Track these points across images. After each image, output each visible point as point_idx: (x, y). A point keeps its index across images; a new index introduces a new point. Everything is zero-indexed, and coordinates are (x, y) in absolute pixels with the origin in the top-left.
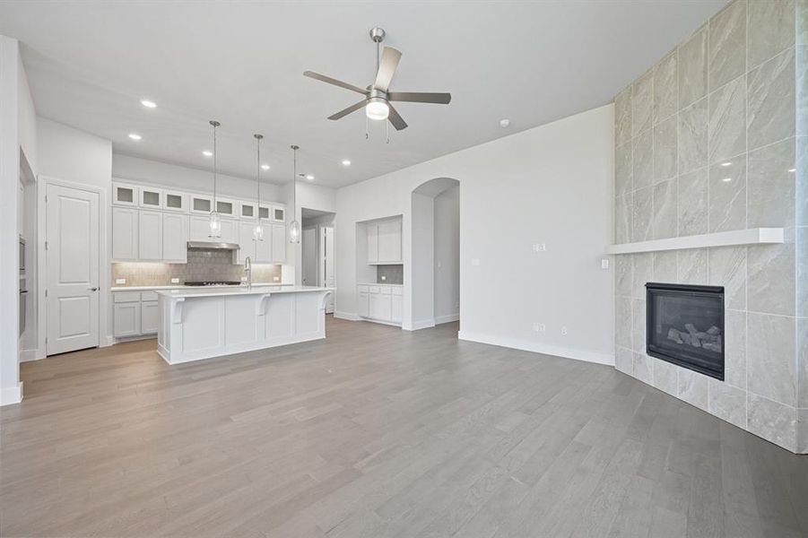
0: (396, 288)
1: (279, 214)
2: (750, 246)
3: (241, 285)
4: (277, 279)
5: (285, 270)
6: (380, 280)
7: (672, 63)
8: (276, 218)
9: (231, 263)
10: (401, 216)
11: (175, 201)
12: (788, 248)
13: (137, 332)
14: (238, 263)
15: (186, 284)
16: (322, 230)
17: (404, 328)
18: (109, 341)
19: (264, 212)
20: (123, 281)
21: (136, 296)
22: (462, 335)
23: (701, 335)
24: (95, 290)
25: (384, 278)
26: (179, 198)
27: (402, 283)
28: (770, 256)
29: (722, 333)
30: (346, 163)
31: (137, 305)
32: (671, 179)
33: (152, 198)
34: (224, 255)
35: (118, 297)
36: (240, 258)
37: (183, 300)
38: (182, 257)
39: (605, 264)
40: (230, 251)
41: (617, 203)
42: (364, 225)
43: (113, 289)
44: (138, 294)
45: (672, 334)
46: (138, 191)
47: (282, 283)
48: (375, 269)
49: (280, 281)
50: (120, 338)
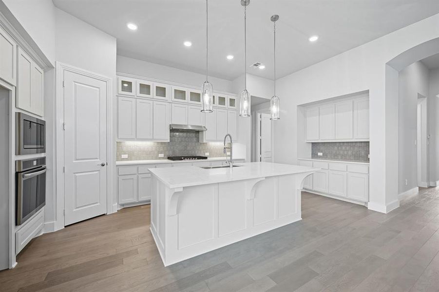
1: (232, 102)
3: (209, 159)
5: (236, 146)
8: (230, 105)
9: (198, 141)
10: (368, 92)
11: (161, 91)
13: (135, 200)
14: (204, 142)
15: (169, 158)
16: (259, 115)
18: (114, 208)
19: (222, 101)
20: (126, 156)
21: (134, 170)
24: (103, 165)
25: (320, 154)
26: (164, 89)
30: (314, 39)
31: (135, 177)
33: (145, 89)
34: (194, 135)
35: (122, 171)
36: (206, 137)
37: (181, 190)
38: (166, 137)
40: (198, 132)
43: (118, 163)
44: (135, 168)
46: (136, 84)
50: (123, 205)
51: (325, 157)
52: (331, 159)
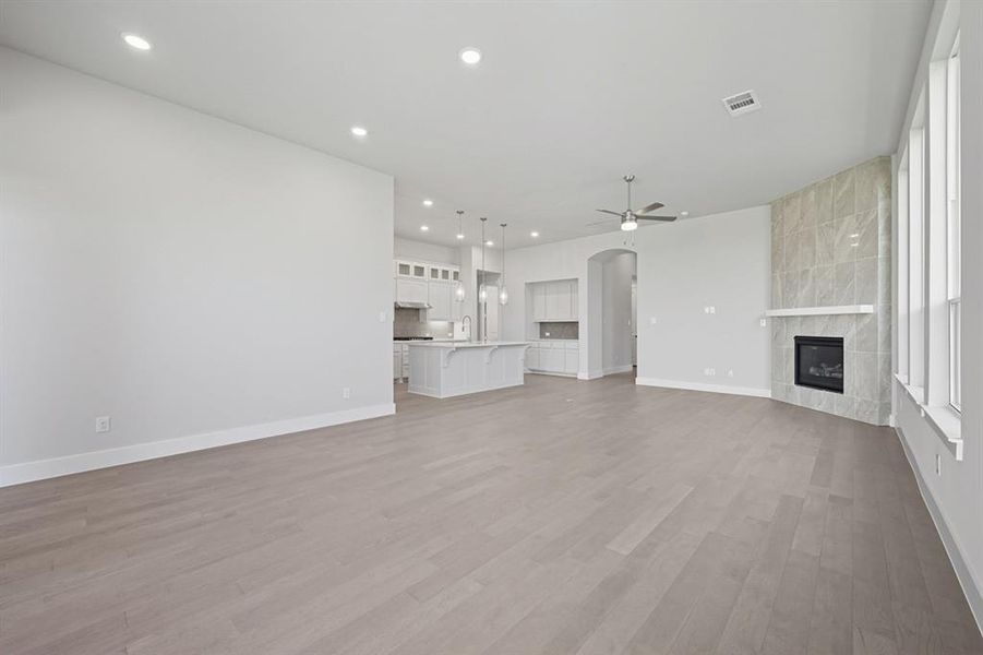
0: (571, 343)
2: (857, 314)
4: (450, 335)
5: (458, 326)
6: (542, 336)
7: (813, 193)
9: (419, 319)
10: (577, 279)
12: (874, 316)
17: (579, 377)
19: (445, 273)
22: (639, 381)
23: (830, 369)
25: (548, 334)
27: (577, 338)
28: (867, 320)
29: (842, 367)
30: (535, 234)
32: (812, 269)
39: (763, 323)
41: (773, 279)
42: (531, 286)
45: (812, 370)
47: (455, 339)
48: (538, 325)
49: (452, 337)
51: (551, 337)
52: (557, 338)
